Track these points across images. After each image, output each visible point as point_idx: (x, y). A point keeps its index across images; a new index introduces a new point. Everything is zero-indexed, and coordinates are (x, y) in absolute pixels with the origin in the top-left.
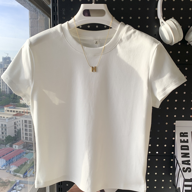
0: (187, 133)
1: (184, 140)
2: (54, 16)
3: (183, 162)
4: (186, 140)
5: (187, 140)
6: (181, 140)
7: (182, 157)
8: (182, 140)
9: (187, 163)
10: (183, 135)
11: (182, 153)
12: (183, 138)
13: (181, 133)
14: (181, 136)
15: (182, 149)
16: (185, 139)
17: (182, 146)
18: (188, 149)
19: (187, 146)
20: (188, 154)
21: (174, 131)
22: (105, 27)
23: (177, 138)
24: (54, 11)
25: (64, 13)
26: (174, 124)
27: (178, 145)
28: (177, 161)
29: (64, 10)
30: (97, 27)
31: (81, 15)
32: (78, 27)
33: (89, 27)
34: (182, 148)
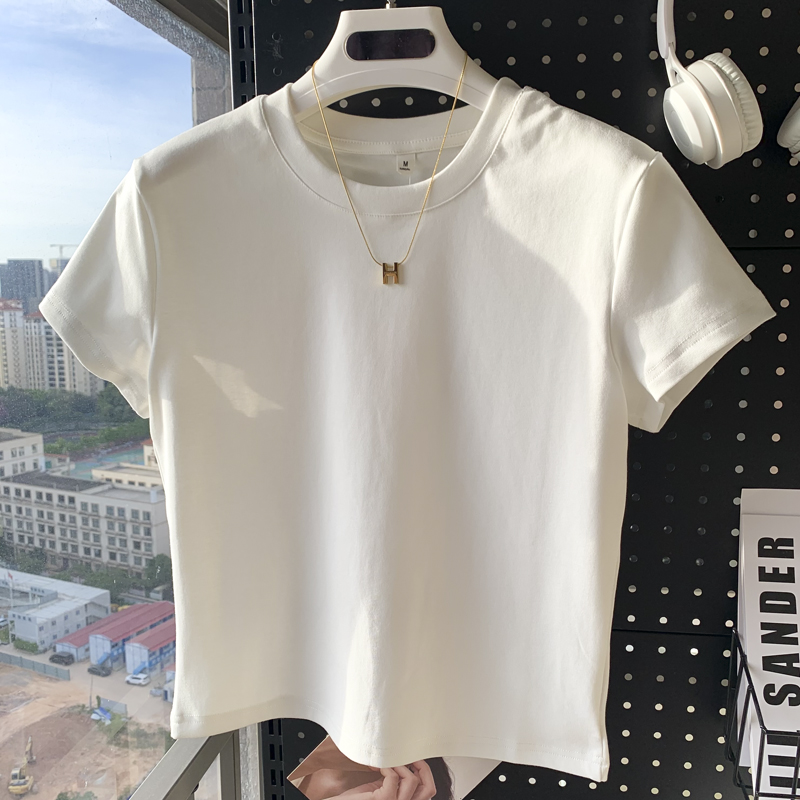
0: (790, 542)
1: (776, 570)
2: (243, 64)
3: (769, 663)
4: (783, 571)
5: (791, 570)
6: (762, 570)
7: (765, 639)
8: (769, 570)
9: (785, 664)
10: (772, 547)
11: (764, 626)
12: (769, 564)
13: (763, 542)
14: (762, 553)
15: (764, 608)
16: (783, 565)
17: (765, 596)
18: (792, 609)
19: (790, 597)
20: (793, 628)
21: (734, 532)
22: (442, 101)
23: (748, 561)
24: (242, 45)
25: (277, 53)
26: (736, 501)
27: (750, 590)
28: (744, 657)
29: (278, 41)
30: (409, 101)
31: (338, 54)
32: (335, 106)
33: (376, 102)
34: (767, 603)
